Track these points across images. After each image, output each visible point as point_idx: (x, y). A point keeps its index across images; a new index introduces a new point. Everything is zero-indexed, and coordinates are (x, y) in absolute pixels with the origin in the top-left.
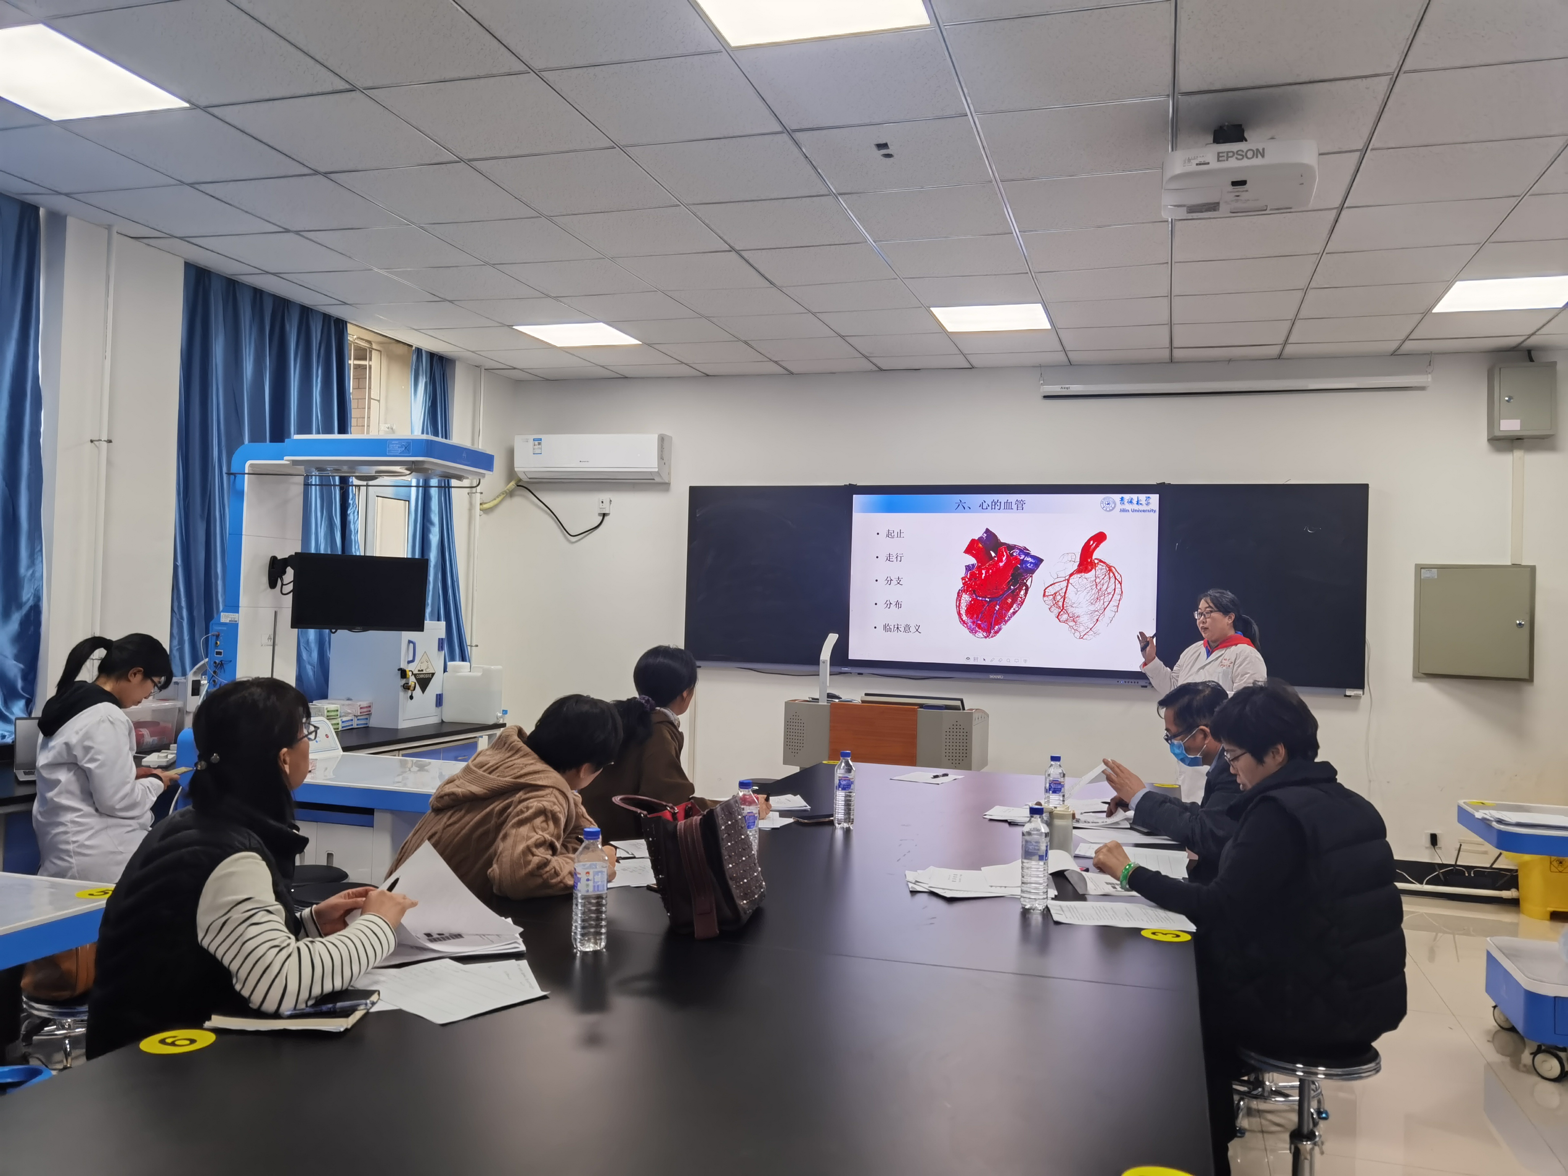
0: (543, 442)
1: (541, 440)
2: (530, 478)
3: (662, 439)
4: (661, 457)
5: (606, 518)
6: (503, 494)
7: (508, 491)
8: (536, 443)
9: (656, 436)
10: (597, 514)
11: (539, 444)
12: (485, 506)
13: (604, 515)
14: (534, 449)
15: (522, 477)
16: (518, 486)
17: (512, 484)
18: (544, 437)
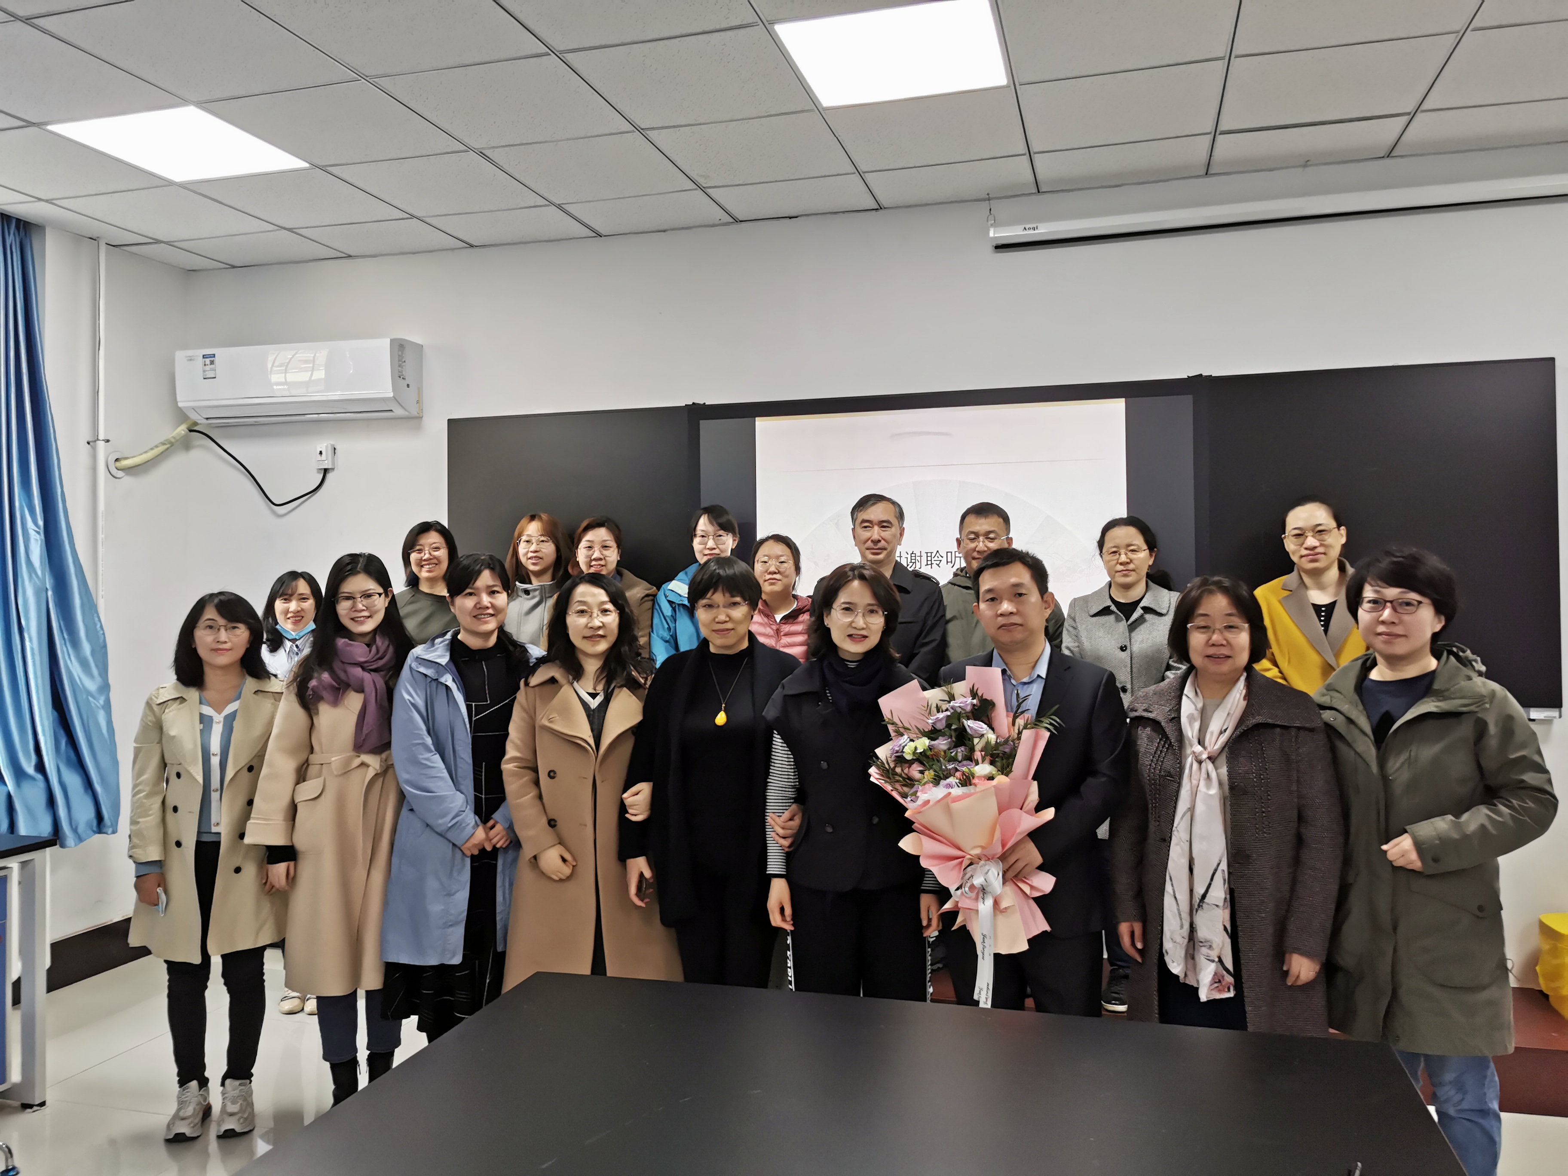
0: (217, 359)
1: (214, 356)
2: (207, 419)
3: (400, 348)
4: (399, 374)
5: (329, 476)
6: (164, 444)
7: (173, 440)
8: (208, 361)
9: (389, 340)
10: (316, 471)
11: (212, 363)
12: (125, 463)
13: (326, 471)
14: (204, 371)
15: (194, 417)
16: (191, 431)
17: (182, 429)
18: (219, 352)
